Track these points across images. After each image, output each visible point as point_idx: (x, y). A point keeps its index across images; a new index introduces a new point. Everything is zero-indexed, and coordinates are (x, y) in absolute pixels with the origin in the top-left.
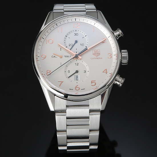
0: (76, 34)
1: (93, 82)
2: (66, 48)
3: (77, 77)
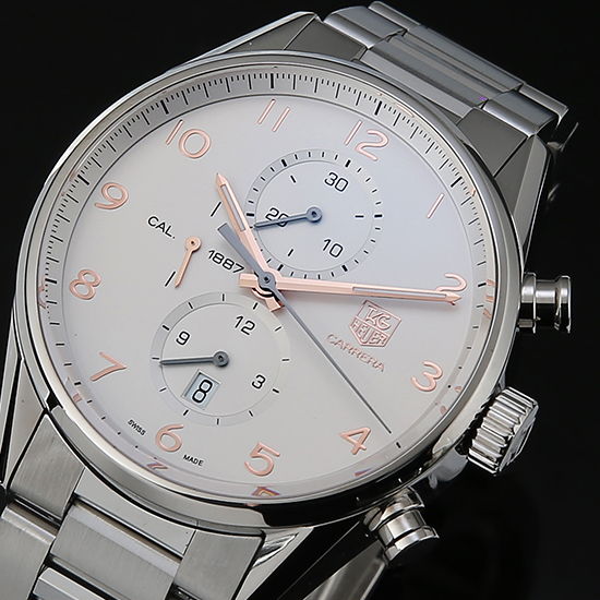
0: (335, 181)
1: (262, 453)
2: (242, 220)
3: (205, 386)
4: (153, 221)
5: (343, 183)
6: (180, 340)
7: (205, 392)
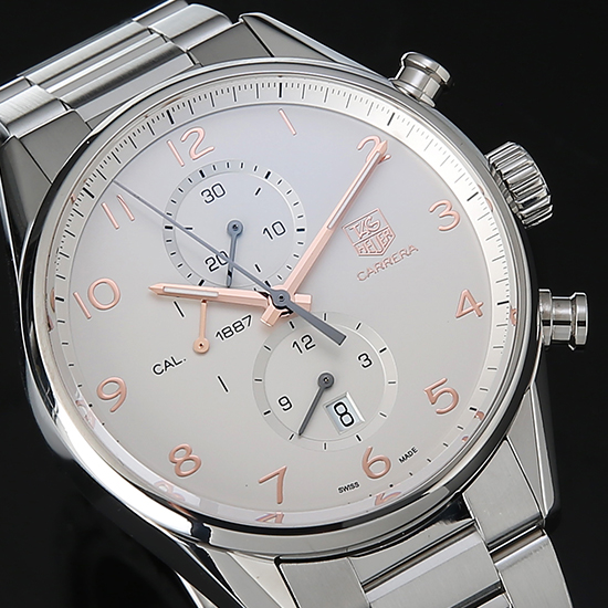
0: (212, 194)
1: (436, 392)
2: (205, 291)
3: (341, 409)
4: (158, 370)
5: (217, 189)
6: (286, 407)
7: (346, 413)
